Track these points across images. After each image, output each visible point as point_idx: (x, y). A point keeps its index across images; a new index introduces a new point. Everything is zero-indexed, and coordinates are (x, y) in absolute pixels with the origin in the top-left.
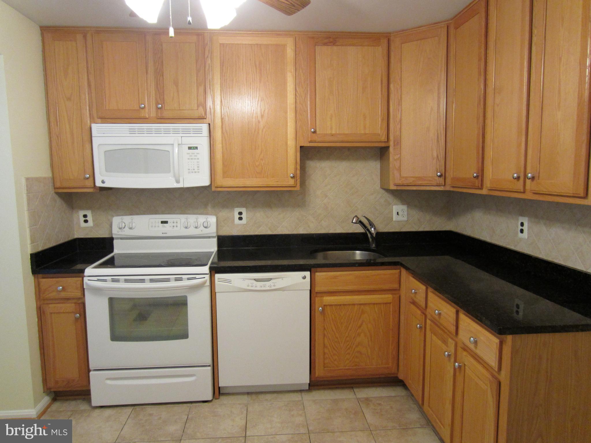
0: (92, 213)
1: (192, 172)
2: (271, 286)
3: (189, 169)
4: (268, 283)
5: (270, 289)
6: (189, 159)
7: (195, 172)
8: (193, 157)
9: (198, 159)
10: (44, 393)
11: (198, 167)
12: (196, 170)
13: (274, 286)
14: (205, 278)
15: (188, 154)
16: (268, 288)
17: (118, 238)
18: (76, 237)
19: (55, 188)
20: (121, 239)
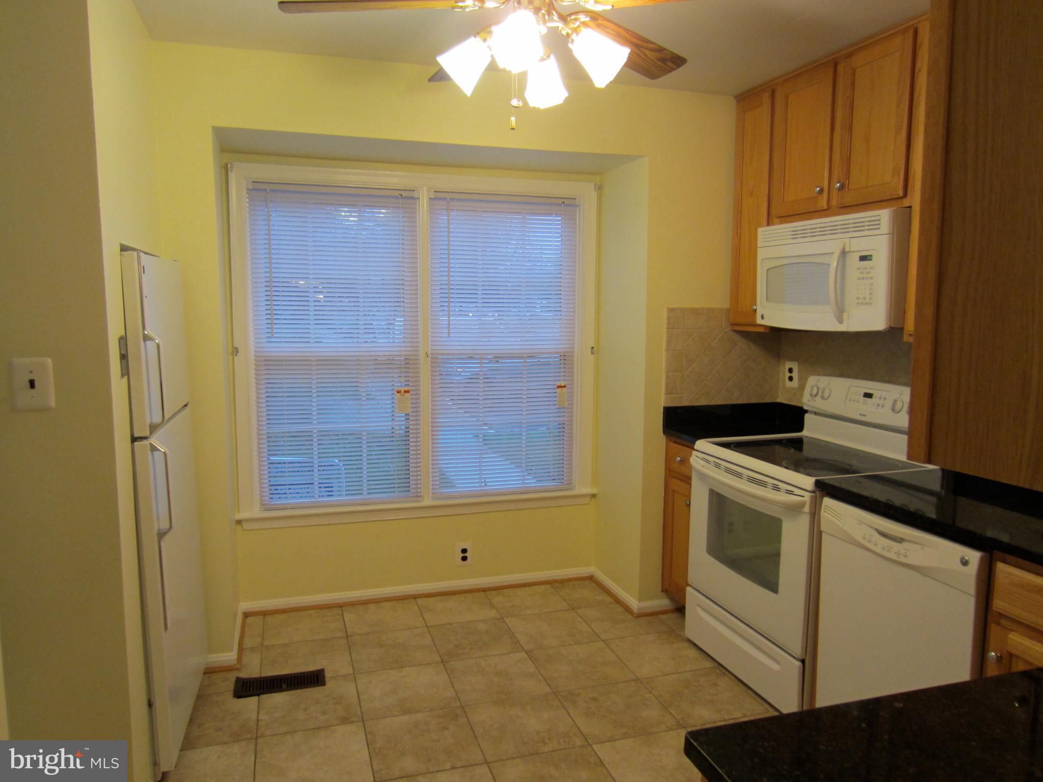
0: (799, 367)
1: (862, 304)
2: (898, 554)
3: (858, 298)
4: (895, 546)
5: (897, 559)
6: (859, 279)
7: (866, 304)
8: (865, 275)
9: (872, 278)
10: (662, 591)
11: (871, 294)
12: (867, 300)
13: (905, 556)
14: (803, 497)
15: (859, 269)
16: (894, 557)
17: (812, 412)
18: (779, 400)
19: (732, 324)
20: (816, 413)
